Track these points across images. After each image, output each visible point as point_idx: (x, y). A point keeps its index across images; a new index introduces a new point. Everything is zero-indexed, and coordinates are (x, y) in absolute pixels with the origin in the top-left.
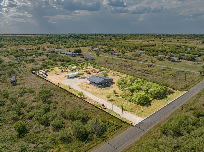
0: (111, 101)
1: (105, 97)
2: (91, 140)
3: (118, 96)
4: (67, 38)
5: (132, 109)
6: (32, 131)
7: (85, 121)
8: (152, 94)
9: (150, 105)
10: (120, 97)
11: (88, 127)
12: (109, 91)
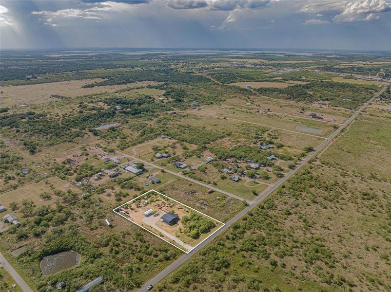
0: (178, 237)
1: (174, 234)
2: (171, 260)
3: (182, 232)
4: (110, 114)
5: (189, 242)
6: (144, 258)
7: (166, 251)
8: (201, 230)
9: (199, 238)
10: (183, 233)
11: (168, 254)
12: (176, 228)
